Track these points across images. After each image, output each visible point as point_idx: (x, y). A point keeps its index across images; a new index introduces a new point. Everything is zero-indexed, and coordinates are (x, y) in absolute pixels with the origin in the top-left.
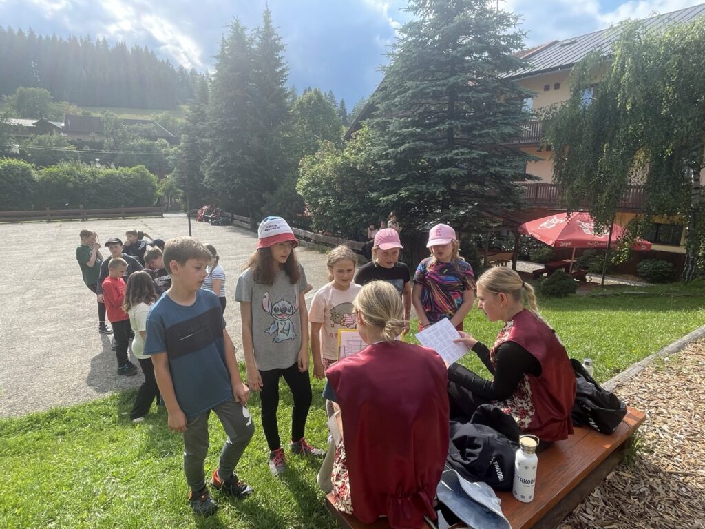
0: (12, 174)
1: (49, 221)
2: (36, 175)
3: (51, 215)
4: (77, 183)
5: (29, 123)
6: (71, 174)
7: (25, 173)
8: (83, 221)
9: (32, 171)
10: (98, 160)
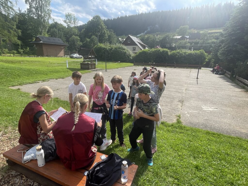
0: (163, 53)
1: (166, 67)
3: (167, 65)
4: (179, 56)
5: (179, 37)
6: (179, 53)
7: (167, 52)
8: (174, 68)
9: (169, 52)
10: (192, 48)
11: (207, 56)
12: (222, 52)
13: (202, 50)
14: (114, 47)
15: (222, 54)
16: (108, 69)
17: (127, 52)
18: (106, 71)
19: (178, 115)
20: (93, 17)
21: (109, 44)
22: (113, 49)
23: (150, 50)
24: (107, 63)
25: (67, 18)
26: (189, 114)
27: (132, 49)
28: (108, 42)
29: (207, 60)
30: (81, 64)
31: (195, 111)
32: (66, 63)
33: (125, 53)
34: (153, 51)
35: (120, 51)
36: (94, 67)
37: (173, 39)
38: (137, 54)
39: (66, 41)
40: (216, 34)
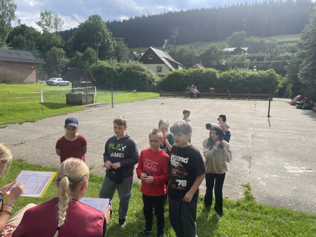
0: (208, 75)
1: (214, 98)
2: (218, 76)
3: (216, 95)
4: (234, 80)
5: (232, 49)
6: (233, 75)
7: (214, 74)
8: (228, 100)
9: (217, 74)
10: (255, 67)
11: (280, 79)
12: (304, 72)
13: (271, 69)
14: (126, 67)
15: (306, 75)
16: (116, 104)
17: (147, 75)
18: (112, 107)
19: (246, 184)
20: (89, 17)
21: (117, 61)
22: (123, 69)
23: (186, 71)
24: (113, 93)
25: (44, 18)
26: (264, 181)
27: (156, 69)
28: (115, 58)
29: (280, 85)
30: (67, 96)
31: (274, 176)
32: (40, 94)
33: (145, 76)
34: (191, 72)
35: (136, 72)
36: (91, 100)
37: (221, 53)
38: (165, 77)
39: (39, 56)
40: (291, 45)
